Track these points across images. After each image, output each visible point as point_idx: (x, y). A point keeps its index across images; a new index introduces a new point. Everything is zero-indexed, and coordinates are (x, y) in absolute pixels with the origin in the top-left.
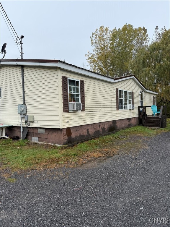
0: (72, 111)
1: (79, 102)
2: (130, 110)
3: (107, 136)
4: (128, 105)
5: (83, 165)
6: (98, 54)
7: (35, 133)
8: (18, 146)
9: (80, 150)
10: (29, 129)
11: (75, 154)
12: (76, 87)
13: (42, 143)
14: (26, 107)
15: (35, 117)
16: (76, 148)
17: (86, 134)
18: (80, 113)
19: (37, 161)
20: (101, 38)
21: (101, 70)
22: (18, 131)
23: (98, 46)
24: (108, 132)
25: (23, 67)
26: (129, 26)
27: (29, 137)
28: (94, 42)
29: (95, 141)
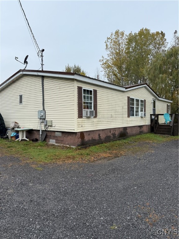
0: (85, 117)
1: (92, 109)
2: (142, 117)
3: (118, 141)
4: (140, 113)
5: (95, 162)
6: (113, 60)
7: (53, 136)
8: (38, 146)
9: (92, 151)
10: (48, 132)
11: (87, 154)
12: (89, 95)
13: (59, 145)
14: (45, 113)
15: (53, 122)
16: (88, 150)
17: (98, 138)
18: (93, 119)
19: (56, 157)
20: (117, 43)
21: (115, 76)
22: (38, 134)
23: (113, 51)
24: (119, 137)
25: (43, 77)
26: (146, 30)
27: (47, 139)
28: (109, 47)
29: (105, 144)
